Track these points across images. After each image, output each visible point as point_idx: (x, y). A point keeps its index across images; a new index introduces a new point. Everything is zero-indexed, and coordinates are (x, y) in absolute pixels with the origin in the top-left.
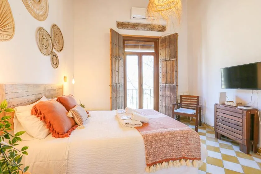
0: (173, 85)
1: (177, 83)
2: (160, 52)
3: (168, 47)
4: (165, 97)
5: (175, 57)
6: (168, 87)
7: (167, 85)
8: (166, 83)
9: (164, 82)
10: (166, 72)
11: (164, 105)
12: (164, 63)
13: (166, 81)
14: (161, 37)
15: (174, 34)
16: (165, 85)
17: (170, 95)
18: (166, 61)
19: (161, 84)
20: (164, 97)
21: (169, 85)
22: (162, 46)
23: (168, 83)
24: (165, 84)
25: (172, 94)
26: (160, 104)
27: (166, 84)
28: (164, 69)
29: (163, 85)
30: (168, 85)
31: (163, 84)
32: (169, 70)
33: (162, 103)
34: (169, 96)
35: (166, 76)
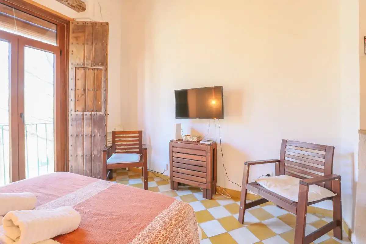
0: (99, 113)
1: (106, 111)
2: (72, 48)
3: (90, 43)
4: (83, 138)
5: (102, 65)
6: (87, 119)
7: (86, 115)
8: (84, 111)
9: (79, 108)
10: (85, 90)
11: (80, 153)
12: (81, 72)
13: (83, 107)
14: (74, 20)
15: (102, 23)
16: (83, 115)
17: (94, 132)
18: (85, 68)
19: (73, 112)
20: (81, 138)
21: (91, 115)
22: (77, 38)
23: (88, 111)
24: (82, 113)
25: (96, 131)
26: (70, 152)
27: (85, 113)
28: (80, 84)
29: (77, 115)
30: (89, 113)
31: (77, 113)
32: (89, 85)
33: (76, 149)
34: (91, 135)
35: (83, 97)
